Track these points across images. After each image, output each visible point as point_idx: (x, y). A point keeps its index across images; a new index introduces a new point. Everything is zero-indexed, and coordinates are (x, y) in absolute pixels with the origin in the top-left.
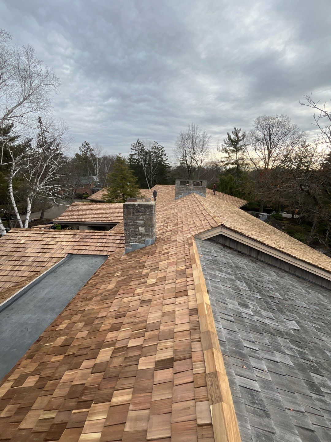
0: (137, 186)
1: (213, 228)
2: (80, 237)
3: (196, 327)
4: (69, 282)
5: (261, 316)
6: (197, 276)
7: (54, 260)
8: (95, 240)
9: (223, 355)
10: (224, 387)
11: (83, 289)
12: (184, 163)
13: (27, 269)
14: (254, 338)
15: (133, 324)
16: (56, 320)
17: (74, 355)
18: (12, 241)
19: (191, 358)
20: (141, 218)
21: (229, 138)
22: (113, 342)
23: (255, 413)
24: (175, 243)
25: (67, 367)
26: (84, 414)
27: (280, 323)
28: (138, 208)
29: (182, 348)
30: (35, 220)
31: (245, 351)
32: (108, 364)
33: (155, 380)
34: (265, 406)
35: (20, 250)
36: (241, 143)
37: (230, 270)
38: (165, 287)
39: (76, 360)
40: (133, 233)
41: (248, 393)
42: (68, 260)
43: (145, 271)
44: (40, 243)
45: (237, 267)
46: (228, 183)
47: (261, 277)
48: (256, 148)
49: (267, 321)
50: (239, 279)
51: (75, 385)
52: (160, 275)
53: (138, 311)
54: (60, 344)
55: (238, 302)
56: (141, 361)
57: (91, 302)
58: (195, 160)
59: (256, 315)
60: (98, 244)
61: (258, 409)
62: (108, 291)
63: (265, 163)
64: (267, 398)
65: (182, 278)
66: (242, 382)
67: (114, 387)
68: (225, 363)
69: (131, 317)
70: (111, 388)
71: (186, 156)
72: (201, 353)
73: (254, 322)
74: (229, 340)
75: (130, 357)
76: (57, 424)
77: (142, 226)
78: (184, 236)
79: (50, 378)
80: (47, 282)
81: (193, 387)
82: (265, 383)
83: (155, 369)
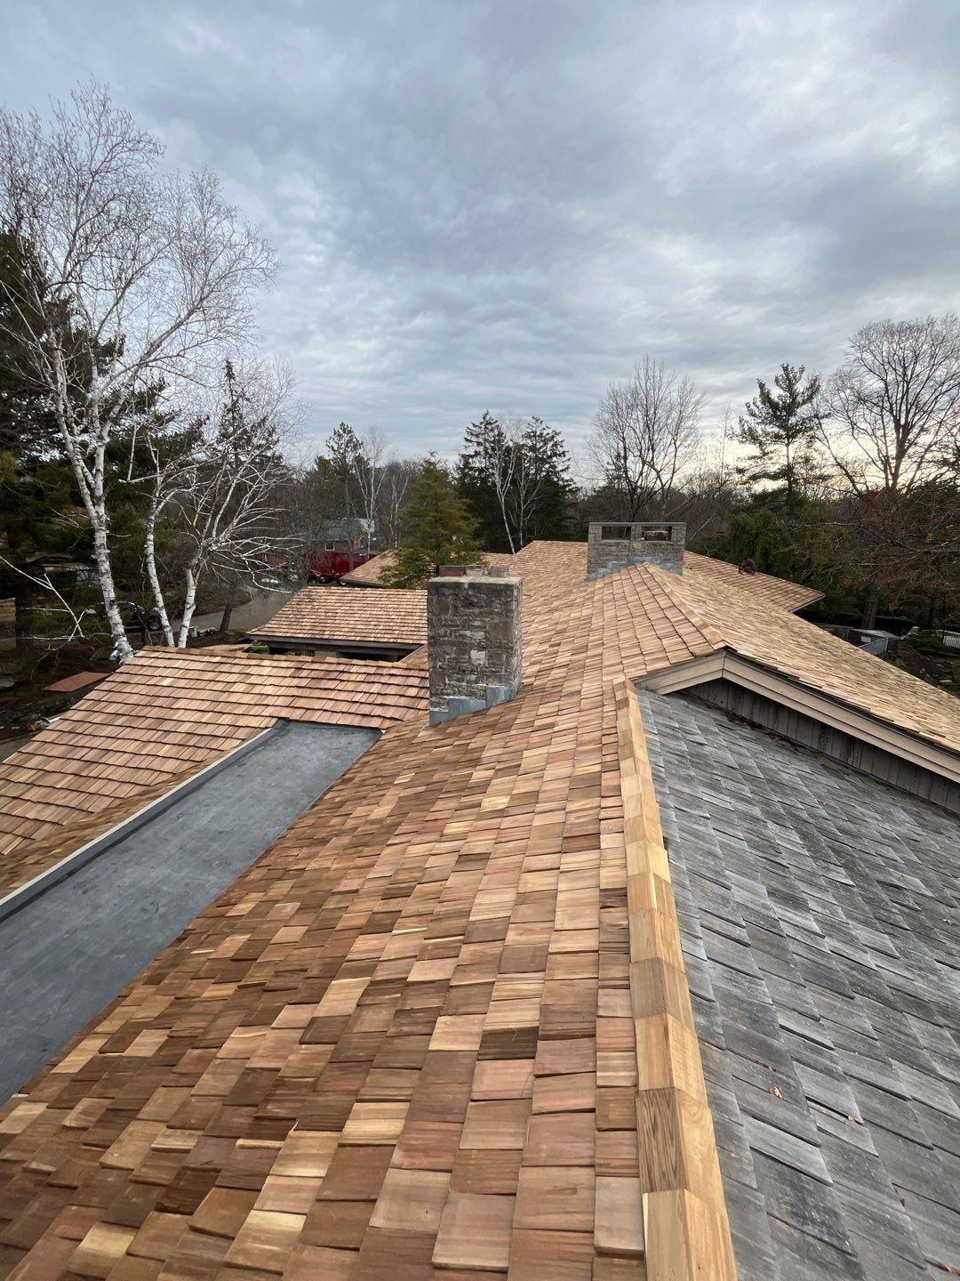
0: (477, 543)
1: (697, 658)
2: (313, 674)
3: (618, 946)
4: (273, 794)
5: (851, 941)
6: (635, 792)
7: (242, 733)
8: (350, 686)
9: (701, 1040)
10: (696, 1144)
11: (307, 815)
12: (619, 477)
13: (174, 751)
14: (817, 1005)
15: (430, 918)
16: (230, 890)
17: (263, 989)
18: (144, 680)
19: (594, 1036)
20: (476, 623)
21: (766, 398)
22: (370, 963)
23: (803, 1250)
24: (576, 699)
25: (238, 1016)
26: (266, 1154)
27: (922, 973)
28: (471, 593)
29: (569, 1002)
30: (207, 633)
31: (781, 1042)
32: (346, 1022)
33: (475, 1088)
34: (844, 1234)
35: (159, 702)
36: (803, 411)
37: (746, 788)
38: (532, 821)
39: (265, 1001)
40: (454, 668)
41: (782, 1178)
42: (276, 735)
43: (479, 775)
44: (211, 686)
45: (770, 781)
46: (757, 535)
47: (858, 821)
48: (853, 425)
49: (870, 960)
50: (776, 818)
51: (254, 1070)
52: (523, 786)
53: (448, 884)
54: (230, 955)
55: (768, 887)
56: (442, 1025)
57: (325, 851)
58: (653, 467)
59: (830, 936)
60: (358, 697)
61: (816, 1242)
62: (372, 822)
63: (885, 471)
64: (853, 1210)
65: (587, 797)
66: (763, 1141)
67: (358, 1091)
68: (705, 1068)
69: (426, 897)
70: (348, 1093)
71: (625, 458)
72: (627, 1026)
73: (824, 956)
74: (727, 998)
75: (412, 1010)
76: (194, 1170)
77: (481, 648)
78: (604, 679)
79: (193, 1041)
80: (217, 789)
81: (593, 1125)
82: (851, 1160)
83: (481, 1056)
